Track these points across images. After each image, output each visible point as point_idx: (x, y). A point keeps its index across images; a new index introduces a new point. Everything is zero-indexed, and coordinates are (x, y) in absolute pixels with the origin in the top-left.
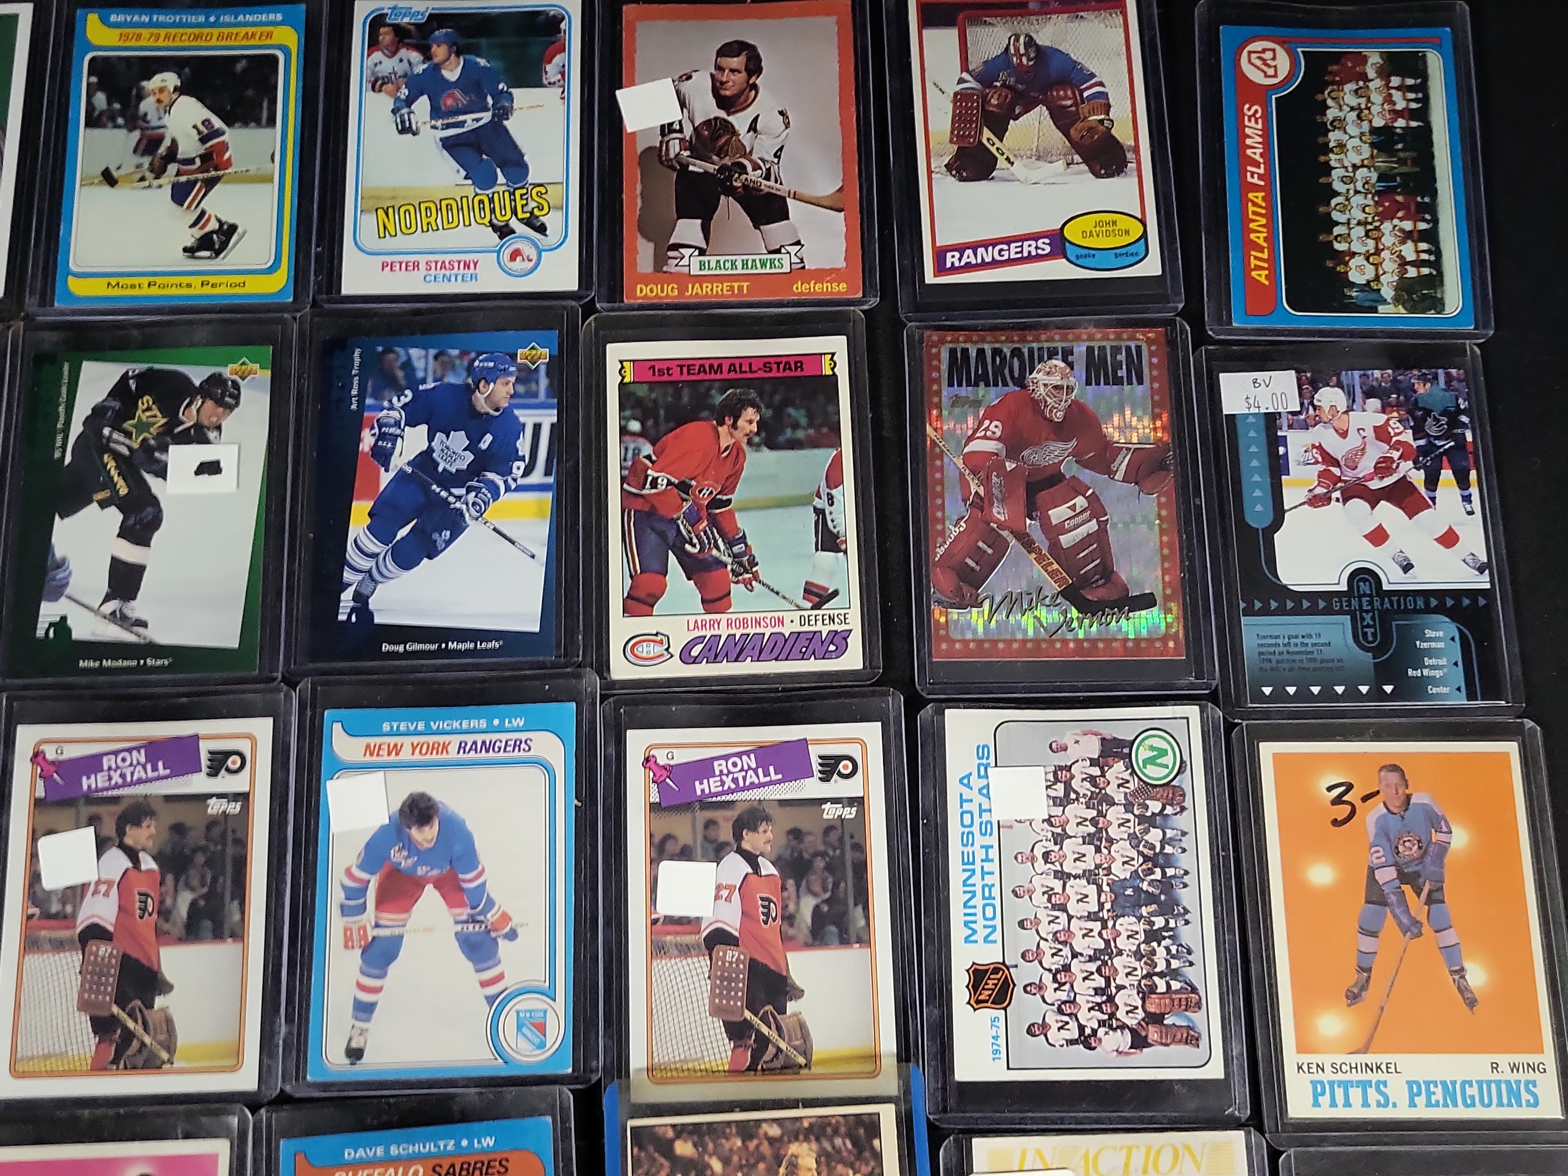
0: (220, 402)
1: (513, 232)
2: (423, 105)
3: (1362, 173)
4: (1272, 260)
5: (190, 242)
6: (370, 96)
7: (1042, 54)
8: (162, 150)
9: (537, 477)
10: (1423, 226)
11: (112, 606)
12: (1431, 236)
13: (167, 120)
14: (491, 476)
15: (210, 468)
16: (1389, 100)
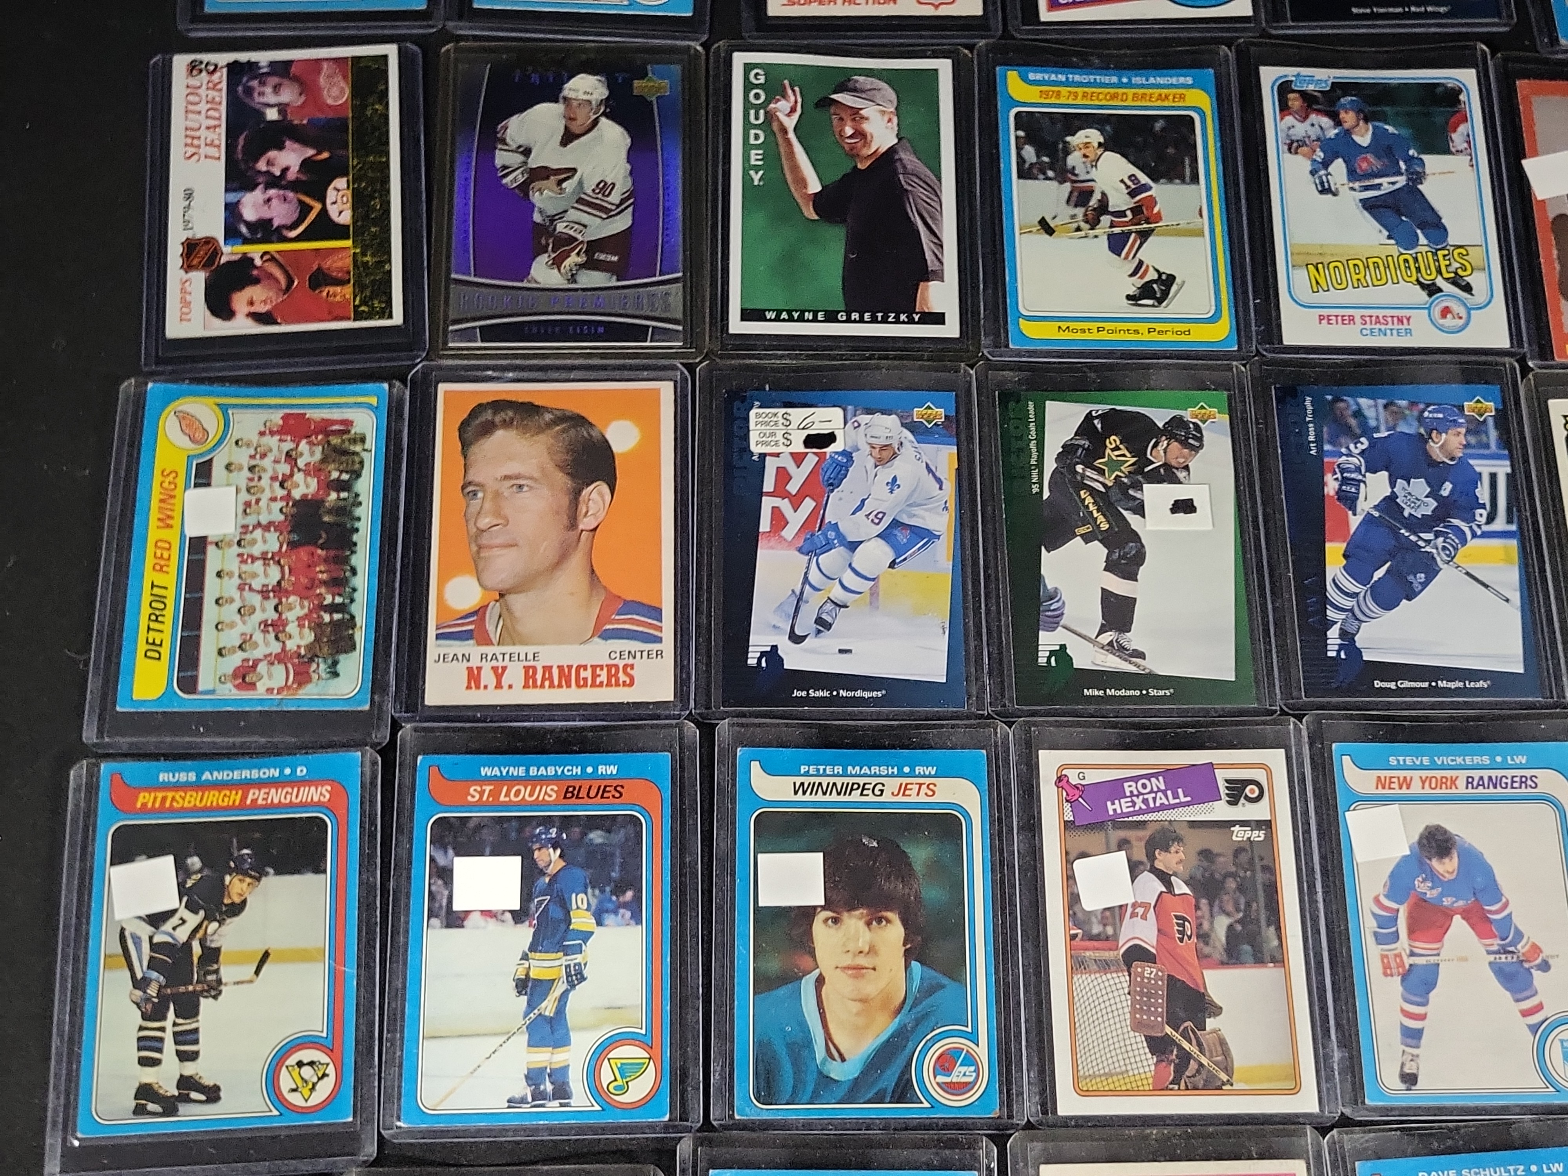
0: (1184, 443)
1: (1440, 290)
2: (1339, 167)
5: (1132, 291)
6: (1287, 157)
8: (1093, 202)
9: (1500, 525)
11: (1107, 637)
14: (1456, 522)
15: (1184, 506)
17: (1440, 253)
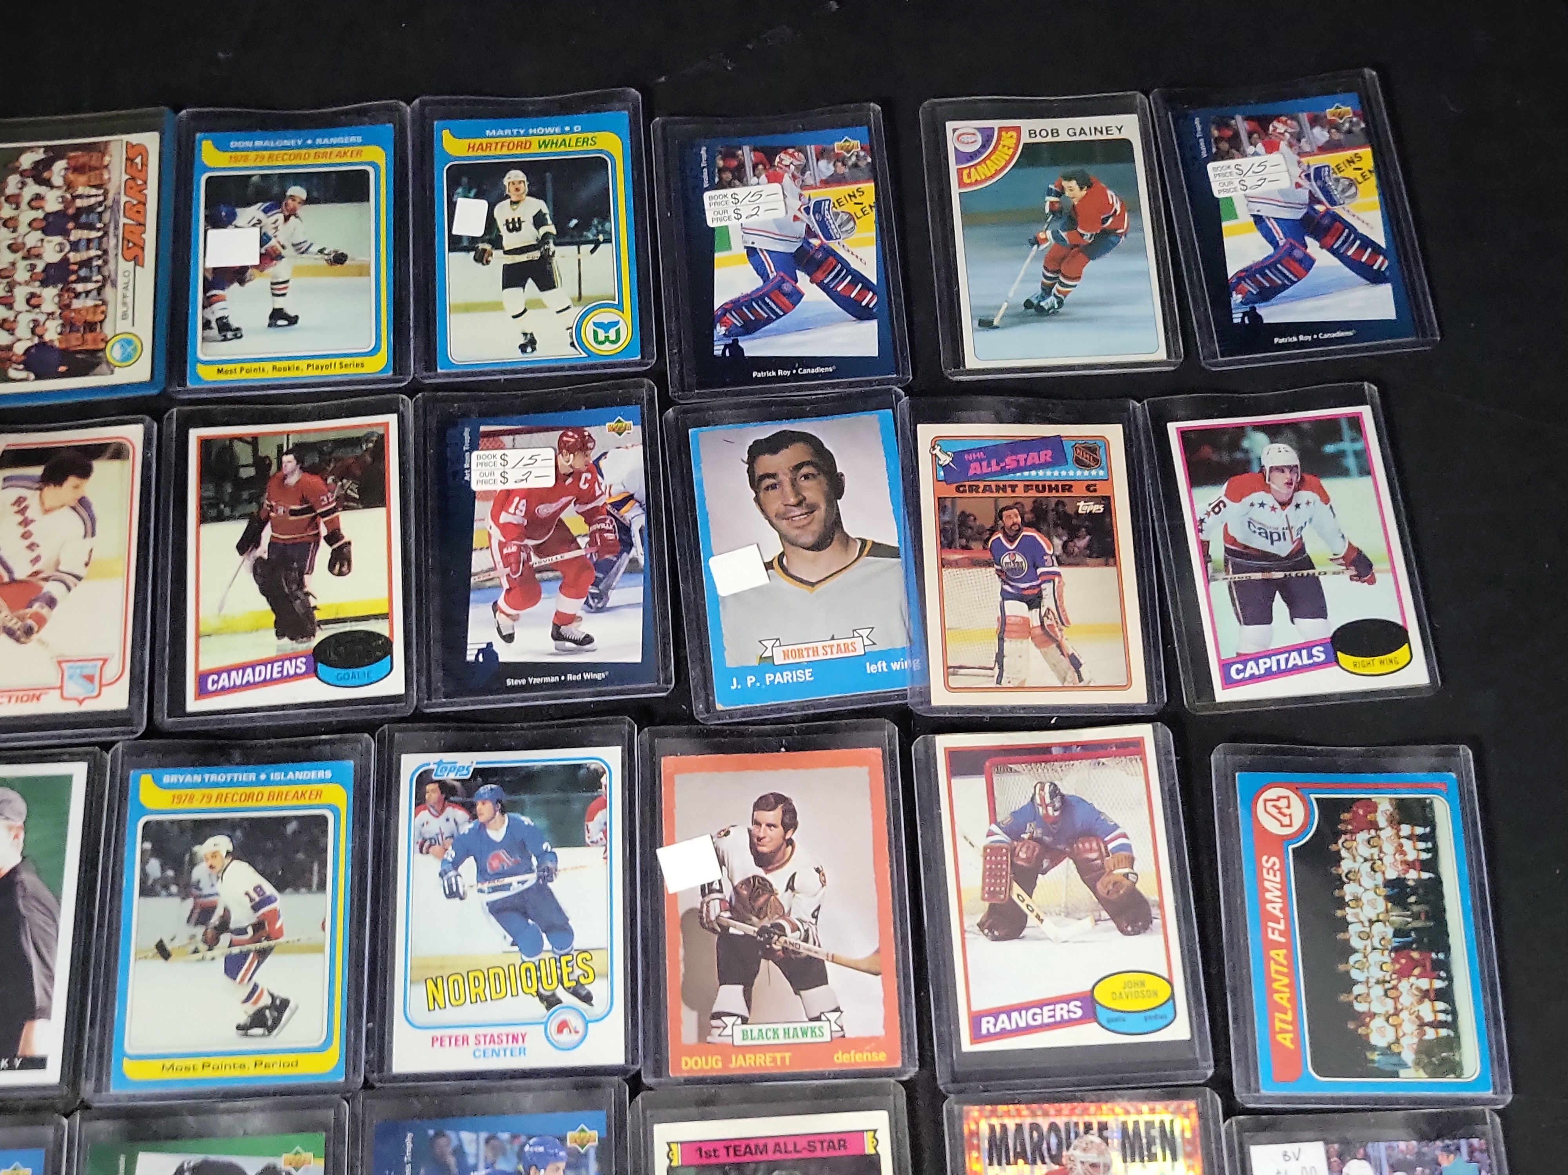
1: (559, 1002)
2: (469, 866)
3: (1378, 928)
4: (1296, 1022)
5: (243, 1019)
7: (1066, 803)
8: (215, 920)
10: (1439, 984)
12: (1447, 995)
13: (219, 887)
16: (1400, 850)
17: (564, 960)
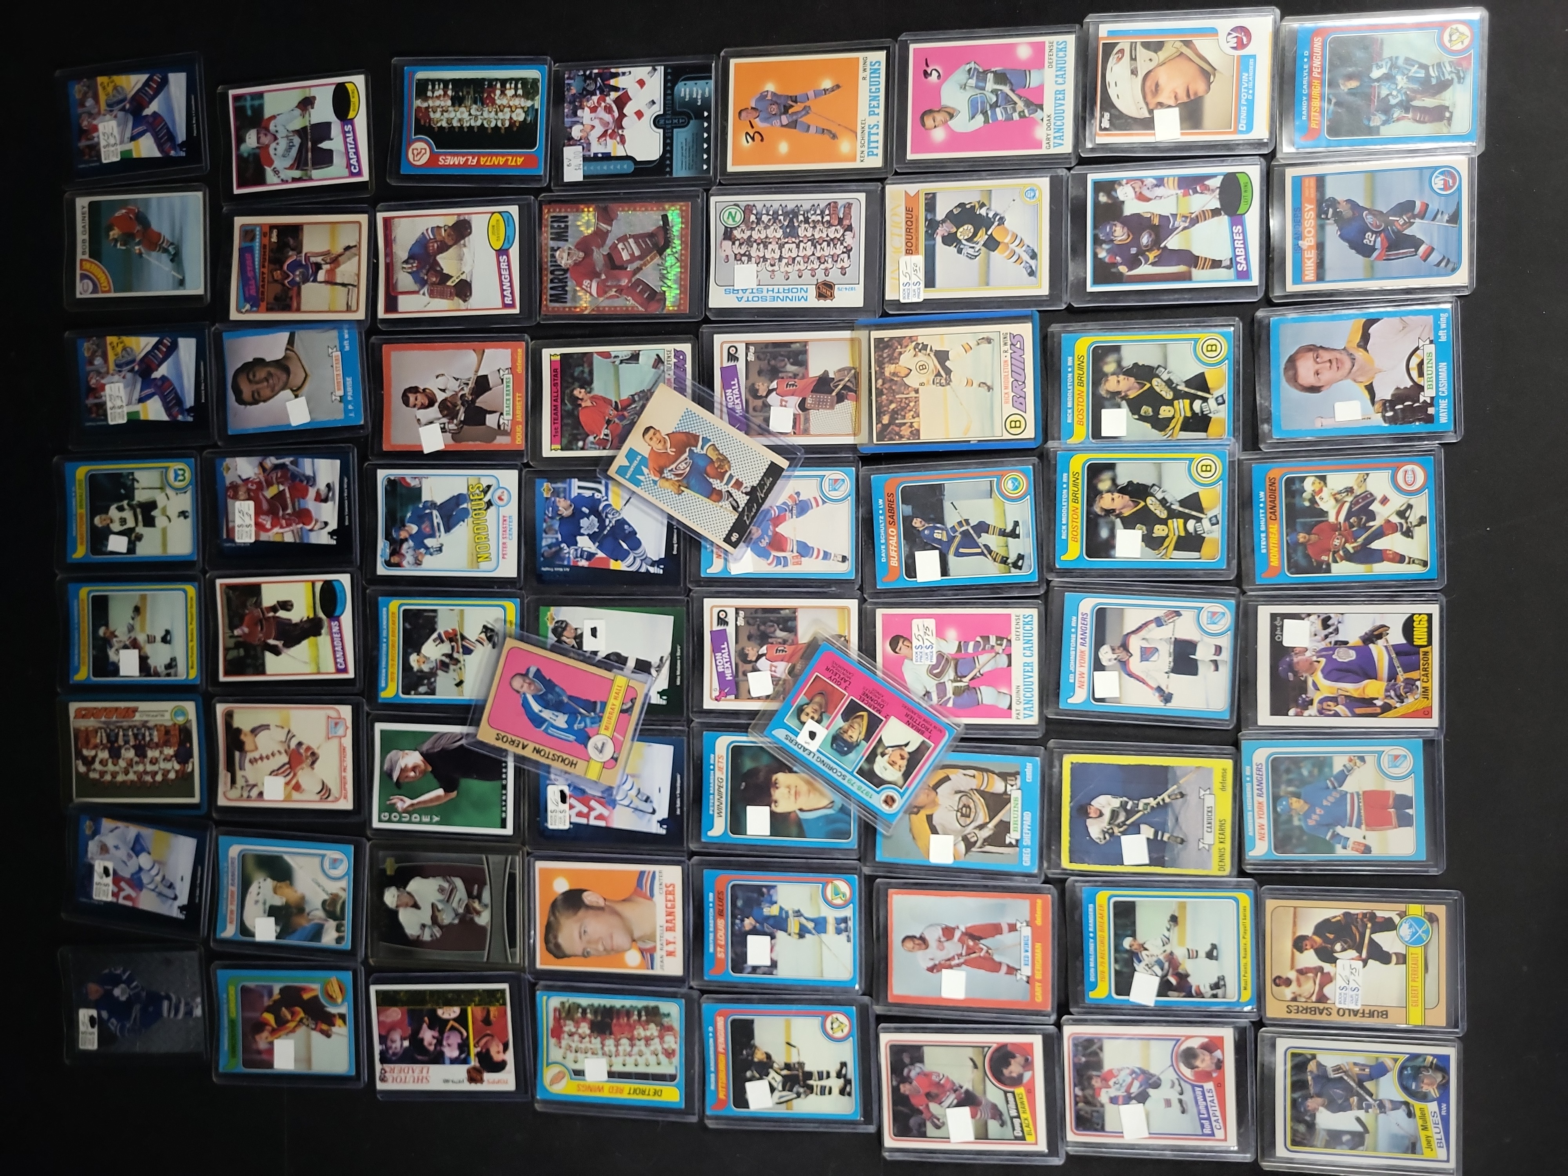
0: (564, 629)
1: (490, 500)
2: (429, 542)
3: (473, 112)
4: (513, 155)
5: (490, 645)
7: (412, 257)
8: (447, 660)
9: (602, 488)
10: (499, 85)
11: (653, 671)
12: (504, 82)
13: (433, 659)
14: (601, 508)
15: (594, 632)
16: (438, 97)
